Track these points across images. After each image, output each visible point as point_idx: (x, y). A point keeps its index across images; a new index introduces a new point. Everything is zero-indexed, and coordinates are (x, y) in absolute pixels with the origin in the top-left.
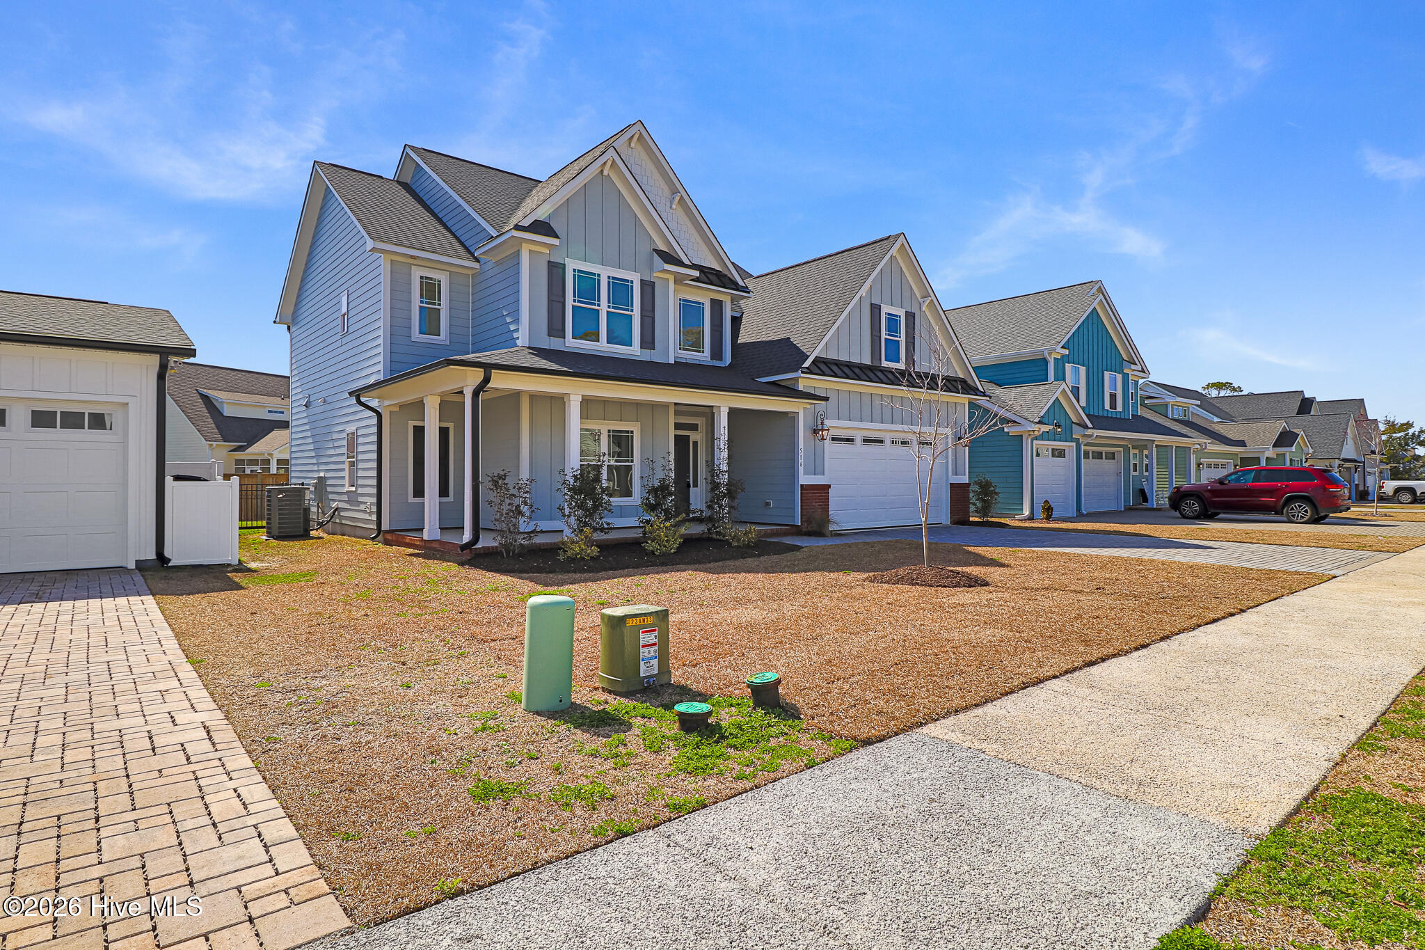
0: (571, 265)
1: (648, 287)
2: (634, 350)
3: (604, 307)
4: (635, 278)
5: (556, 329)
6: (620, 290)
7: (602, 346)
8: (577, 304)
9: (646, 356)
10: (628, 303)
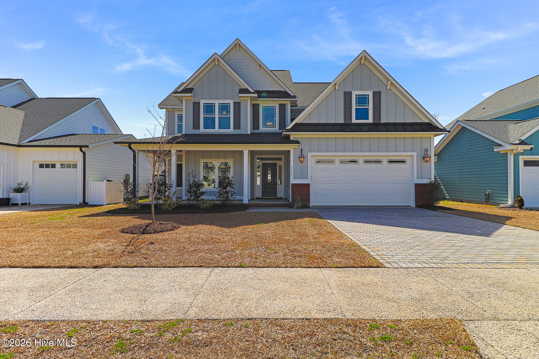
0: (202, 102)
1: (237, 105)
2: (231, 130)
3: (217, 116)
4: (231, 102)
5: (196, 126)
6: (224, 108)
7: (217, 130)
8: (205, 116)
9: (237, 132)
10: (228, 112)
